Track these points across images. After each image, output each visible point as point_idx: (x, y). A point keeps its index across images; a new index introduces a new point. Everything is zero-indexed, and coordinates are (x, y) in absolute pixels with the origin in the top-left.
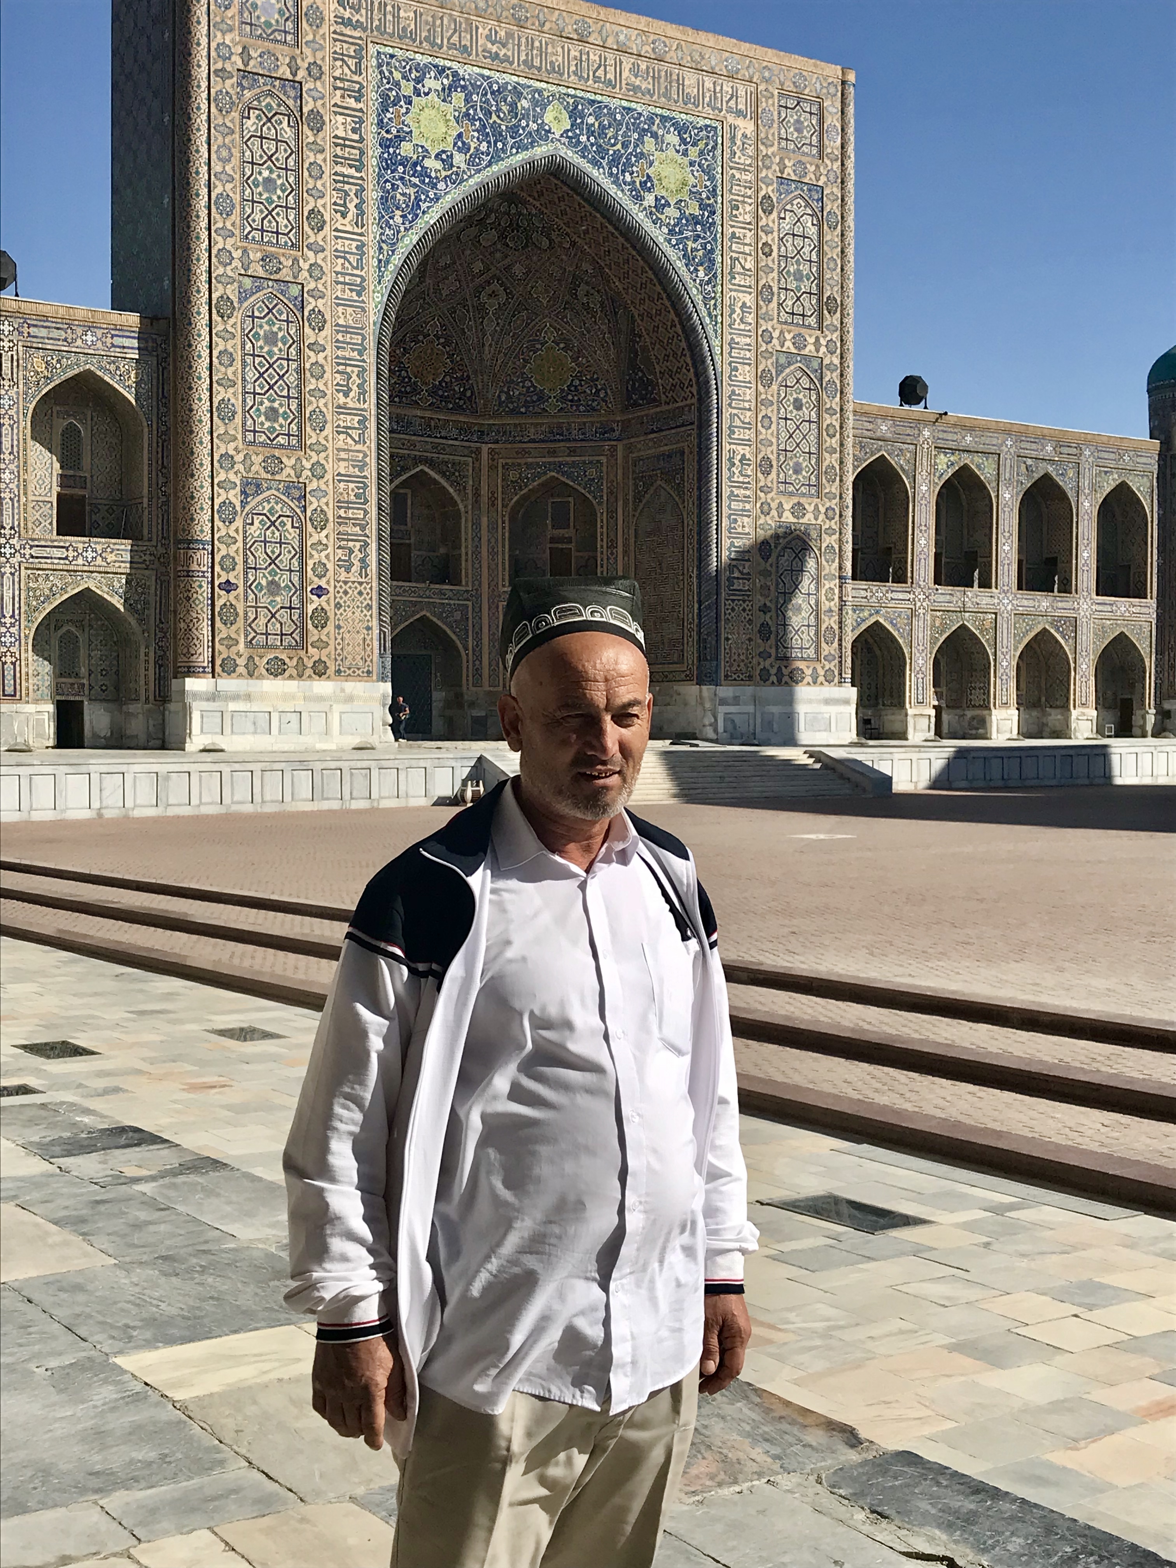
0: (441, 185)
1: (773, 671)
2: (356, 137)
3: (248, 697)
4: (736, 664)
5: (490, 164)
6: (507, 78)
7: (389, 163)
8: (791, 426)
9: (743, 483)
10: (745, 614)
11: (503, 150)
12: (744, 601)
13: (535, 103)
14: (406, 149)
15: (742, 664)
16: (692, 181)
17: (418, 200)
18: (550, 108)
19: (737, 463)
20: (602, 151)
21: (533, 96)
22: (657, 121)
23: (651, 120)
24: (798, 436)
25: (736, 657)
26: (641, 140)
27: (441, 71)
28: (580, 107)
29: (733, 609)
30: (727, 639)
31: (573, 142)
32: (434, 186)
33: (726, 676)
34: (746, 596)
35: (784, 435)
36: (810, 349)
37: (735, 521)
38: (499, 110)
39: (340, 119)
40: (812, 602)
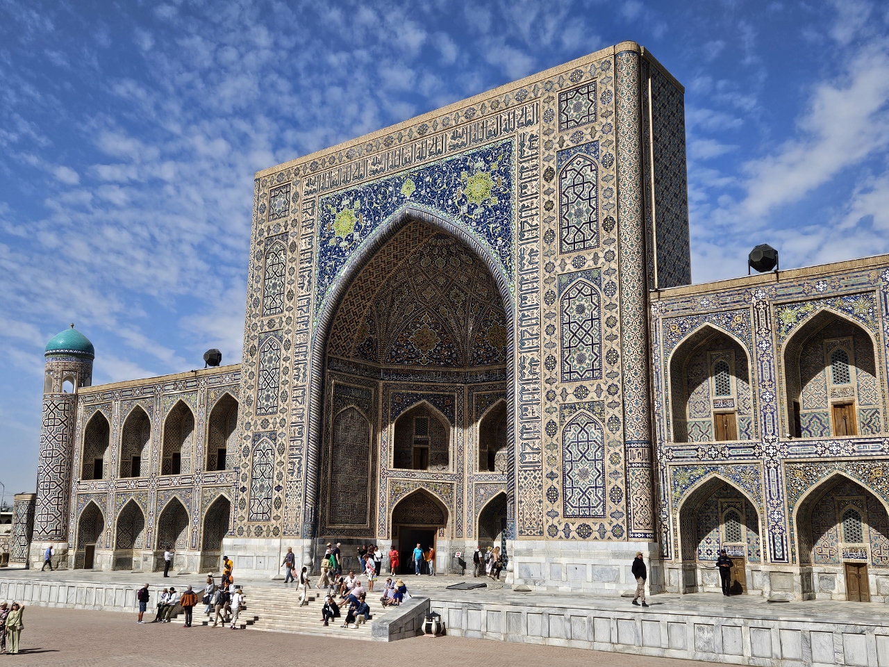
0: (347, 254)
1: (561, 528)
2: (310, 247)
3: (245, 548)
4: (528, 522)
5: (372, 230)
6: (382, 180)
7: (323, 254)
8: (574, 327)
9: (532, 379)
10: (535, 482)
11: (379, 220)
12: (535, 471)
13: (396, 185)
14: (332, 242)
15: (534, 522)
16: (493, 184)
17: (336, 266)
18: (403, 185)
19: (527, 365)
20: (434, 194)
21: (396, 183)
22: (469, 159)
23: (466, 160)
24: (581, 333)
25: (528, 516)
26: (459, 176)
27: (349, 194)
28: (421, 175)
29: (525, 478)
30: (521, 502)
31: (417, 196)
32: (343, 255)
33: (521, 532)
34: (536, 466)
35: (568, 335)
36: (589, 264)
37: (526, 409)
38: (377, 199)
39: (304, 241)
40: (599, 467)
